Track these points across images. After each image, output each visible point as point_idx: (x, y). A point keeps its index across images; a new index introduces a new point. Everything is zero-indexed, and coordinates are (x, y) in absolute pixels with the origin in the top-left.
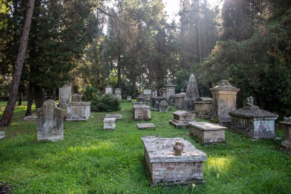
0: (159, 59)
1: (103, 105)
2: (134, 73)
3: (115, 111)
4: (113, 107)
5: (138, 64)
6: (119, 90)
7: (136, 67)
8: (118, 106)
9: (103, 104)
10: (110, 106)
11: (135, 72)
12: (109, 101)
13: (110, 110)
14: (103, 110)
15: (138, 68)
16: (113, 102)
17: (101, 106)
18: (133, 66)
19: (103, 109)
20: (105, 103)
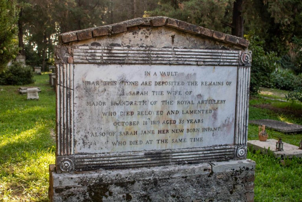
0: (80, 16)
1: (12, 77)
2: (43, 34)
3: (28, 84)
4: (25, 79)
5: (49, 22)
6: (23, 58)
7: (46, 25)
8: (30, 78)
9: (12, 75)
10: (21, 77)
11: (45, 33)
12: (20, 72)
13: (21, 83)
14: (12, 83)
15: (49, 26)
16: (25, 72)
17: (9, 78)
18: (41, 24)
19: (11, 81)
20: (15, 75)
